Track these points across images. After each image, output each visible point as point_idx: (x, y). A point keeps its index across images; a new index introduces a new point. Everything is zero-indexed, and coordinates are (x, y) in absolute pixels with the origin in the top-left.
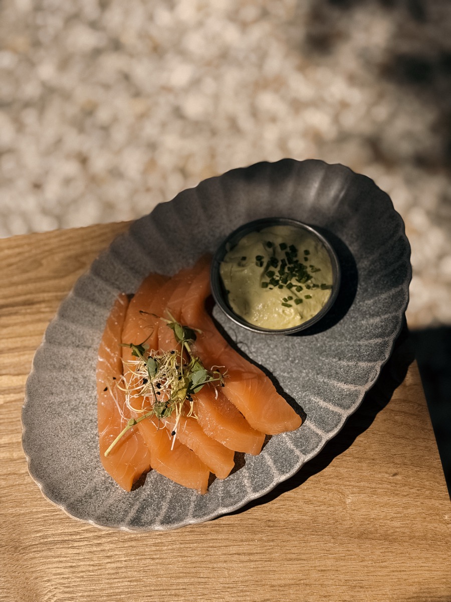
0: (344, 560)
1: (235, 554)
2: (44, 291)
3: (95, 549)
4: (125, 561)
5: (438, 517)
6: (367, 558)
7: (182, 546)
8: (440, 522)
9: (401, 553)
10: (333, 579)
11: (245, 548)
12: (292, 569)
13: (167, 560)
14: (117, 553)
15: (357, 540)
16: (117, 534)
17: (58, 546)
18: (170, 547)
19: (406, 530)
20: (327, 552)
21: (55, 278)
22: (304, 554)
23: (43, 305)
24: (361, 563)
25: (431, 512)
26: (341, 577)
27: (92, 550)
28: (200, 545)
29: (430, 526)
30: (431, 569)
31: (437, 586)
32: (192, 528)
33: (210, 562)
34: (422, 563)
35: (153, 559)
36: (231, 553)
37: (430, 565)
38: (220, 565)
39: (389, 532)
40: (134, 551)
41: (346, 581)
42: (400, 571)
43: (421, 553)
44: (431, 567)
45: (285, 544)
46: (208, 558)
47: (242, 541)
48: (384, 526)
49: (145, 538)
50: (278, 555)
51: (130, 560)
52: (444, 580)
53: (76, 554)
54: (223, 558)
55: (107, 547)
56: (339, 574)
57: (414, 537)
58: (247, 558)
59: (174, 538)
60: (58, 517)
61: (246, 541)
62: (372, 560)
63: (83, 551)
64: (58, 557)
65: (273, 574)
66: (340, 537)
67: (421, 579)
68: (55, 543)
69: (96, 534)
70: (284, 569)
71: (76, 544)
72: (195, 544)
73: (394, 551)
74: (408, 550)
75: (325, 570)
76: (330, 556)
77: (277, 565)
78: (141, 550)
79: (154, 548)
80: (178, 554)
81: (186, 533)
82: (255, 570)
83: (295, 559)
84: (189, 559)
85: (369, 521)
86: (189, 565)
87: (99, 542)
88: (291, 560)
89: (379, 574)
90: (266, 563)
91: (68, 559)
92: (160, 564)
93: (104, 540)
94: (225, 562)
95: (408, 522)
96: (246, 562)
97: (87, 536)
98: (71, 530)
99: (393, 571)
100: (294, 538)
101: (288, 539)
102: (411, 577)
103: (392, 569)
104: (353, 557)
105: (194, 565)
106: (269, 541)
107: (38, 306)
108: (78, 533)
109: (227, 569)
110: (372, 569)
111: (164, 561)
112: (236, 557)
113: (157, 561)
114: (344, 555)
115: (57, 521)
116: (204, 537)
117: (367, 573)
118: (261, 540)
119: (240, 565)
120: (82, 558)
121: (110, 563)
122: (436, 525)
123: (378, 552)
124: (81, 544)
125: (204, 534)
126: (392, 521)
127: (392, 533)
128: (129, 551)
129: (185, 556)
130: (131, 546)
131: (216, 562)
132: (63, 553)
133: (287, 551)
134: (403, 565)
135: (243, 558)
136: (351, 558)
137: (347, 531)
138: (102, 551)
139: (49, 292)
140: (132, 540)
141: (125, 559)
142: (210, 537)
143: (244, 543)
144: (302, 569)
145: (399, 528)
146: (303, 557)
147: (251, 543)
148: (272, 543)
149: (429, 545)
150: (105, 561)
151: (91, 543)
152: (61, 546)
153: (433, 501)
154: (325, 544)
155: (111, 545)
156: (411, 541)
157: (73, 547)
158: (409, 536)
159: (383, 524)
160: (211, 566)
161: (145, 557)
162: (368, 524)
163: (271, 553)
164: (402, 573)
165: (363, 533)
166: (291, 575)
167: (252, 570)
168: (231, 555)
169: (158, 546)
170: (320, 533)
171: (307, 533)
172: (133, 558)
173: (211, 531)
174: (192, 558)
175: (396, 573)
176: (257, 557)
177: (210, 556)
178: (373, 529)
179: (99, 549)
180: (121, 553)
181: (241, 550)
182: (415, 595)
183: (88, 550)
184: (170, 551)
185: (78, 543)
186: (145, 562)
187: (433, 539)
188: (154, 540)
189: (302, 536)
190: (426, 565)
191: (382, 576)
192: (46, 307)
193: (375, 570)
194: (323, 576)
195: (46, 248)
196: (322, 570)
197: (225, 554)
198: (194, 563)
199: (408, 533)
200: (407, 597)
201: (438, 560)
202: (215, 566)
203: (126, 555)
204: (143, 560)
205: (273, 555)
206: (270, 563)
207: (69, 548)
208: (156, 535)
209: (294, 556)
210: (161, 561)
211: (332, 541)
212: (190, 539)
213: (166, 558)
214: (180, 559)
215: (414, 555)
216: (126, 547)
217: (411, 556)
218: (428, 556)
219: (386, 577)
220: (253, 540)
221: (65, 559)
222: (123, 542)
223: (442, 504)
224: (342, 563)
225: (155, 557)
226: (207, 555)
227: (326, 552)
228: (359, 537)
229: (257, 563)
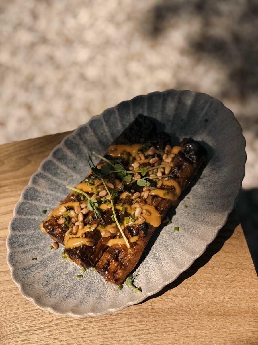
0: (200, 329)
1: (133, 331)
2: (6, 179)
3: (47, 334)
4: (66, 340)
6: (214, 327)
7: (101, 328)
9: (234, 323)
10: (194, 342)
11: (139, 327)
12: (169, 337)
13: (92, 338)
14: (60, 336)
15: (207, 316)
16: (60, 324)
17: (24, 334)
18: (93, 330)
19: (237, 308)
20: (190, 325)
21: (12, 171)
22: (176, 327)
23: (7, 188)
24: (210, 331)
25: (250, 296)
26: (199, 340)
27: (45, 335)
28: (112, 327)
29: (250, 305)
30: (253, 331)
32: (106, 317)
33: (119, 337)
34: (247, 327)
35: (83, 338)
36: (131, 330)
37: (252, 328)
38: (124, 338)
39: (226, 310)
40: (71, 334)
41: (202, 342)
42: (235, 334)
43: (246, 322)
45: (163, 322)
46: (117, 335)
47: (137, 322)
48: (223, 307)
49: (77, 325)
50: (159, 329)
51: (69, 340)
53: (36, 338)
54: (126, 334)
55: (54, 332)
56: (197, 338)
57: (241, 312)
58: (141, 333)
59: (95, 324)
60: (23, 316)
61: (139, 322)
62: (217, 328)
63: (40, 336)
64: (25, 341)
65: (157, 341)
66: (196, 316)
67: (247, 338)
68: (22, 332)
69: (47, 325)
70: (164, 338)
71: (35, 332)
72: (109, 327)
73: (230, 321)
74: (238, 320)
75: (188, 337)
76: (191, 328)
77: (159, 336)
78: (76, 333)
79: (83, 331)
80: (99, 334)
81: (103, 320)
82: (146, 340)
83: (170, 331)
84: (106, 336)
85: (213, 304)
86: (106, 339)
87: (49, 330)
88: (167, 332)
89: (222, 336)
90: (152, 335)
91: (31, 341)
92: (88, 340)
93: (52, 328)
94: (128, 336)
95: (237, 303)
96: (140, 335)
97: (41, 327)
98: (32, 324)
99: (230, 334)
100: (168, 319)
101: (165, 319)
102: (241, 337)
103: (229, 333)
104: (205, 327)
105: (108, 340)
106: (153, 321)
107: (3, 188)
108: (36, 325)
109: (129, 340)
110: (217, 334)
111: (90, 338)
112: (134, 333)
113: (85, 339)
114: (199, 326)
115: (23, 319)
116: (114, 322)
117: (215, 336)
118: (148, 321)
119: (137, 337)
120: (40, 340)
121: (57, 342)
122: (254, 304)
123: (220, 323)
124: (38, 332)
125: (113, 320)
126: (227, 303)
127: (228, 311)
128: (68, 334)
129: (102, 335)
130: (69, 331)
131: (122, 337)
132: (28, 338)
133: (165, 327)
134: (236, 329)
135: (138, 333)
136: (204, 328)
137: (200, 312)
138: (51, 335)
139: (9, 179)
140: (69, 327)
141: (66, 339)
142: (117, 321)
143: (138, 324)
144: (175, 336)
145: (232, 307)
146: (175, 329)
147: (142, 324)
148: (155, 323)
149: (251, 316)
150: (54, 341)
151: (44, 331)
152: (26, 334)
153: (251, 290)
154: (188, 320)
155: (57, 331)
156: (240, 315)
157: (33, 334)
159: (222, 306)
160: (119, 339)
161: (78, 337)
162: (213, 306)
163: (155, 329)
164: (236, 335)
165: (210, 312)
166: (168, 341)
167: (144, 340)
168: (131, 331)
169: (86, 329)
170: (184, 314)
171: (176, 315)
172: (71, 338)
173: (118, 318)
174: (107, 335)
175: (232, 335)
176: (147, 332)
177: (118, 333)
178: (216, 309)
179: (49, 334)
180: (63, 336)
181: (137, 328)
183: (43, 335)
184: (93, 332)
185: (36, 331)
186: (78, 340)
188: (83, 326)
189: (173, 316)
190: (250, 329)
191: (223, 337)
192: (8, 189)
193: (219, 334)
194: (188, 340)
195: (7, 153)
196: (187, 337)
197: (127, 331)
198: (108, 338)
199: (237, 310)
202: (122, 339)
203: (67, 337)
204: (77, 339)
205: (157, 330)
206: (155, 335)
207: (31, 335)
208: (84, 323)
209: (169, 329)
210: (88, 338)
211: (192, 318)
212: (105, 323)
213: (91, 337)
214: (100, 337)
215: (242, 323)
216: (66, 332)
217: (241, 324)
219: (227, 338)
220: (144, 321)
221: (29, 342)
222: (64, 328)
224: (199, 332)
225: (84, 336)
226: (116, 333)
227: (188, 325)
228: (208, 315)
229: (147, 335)
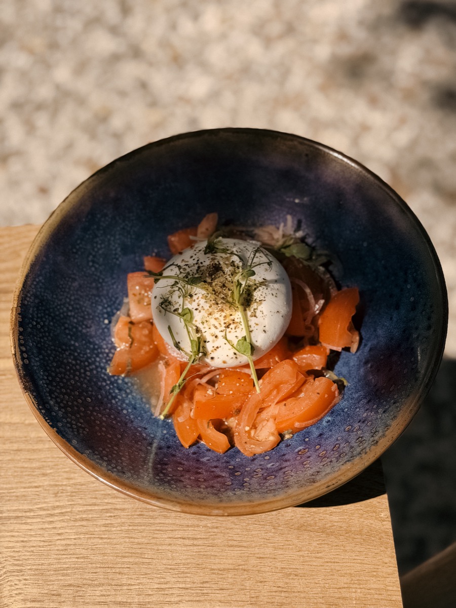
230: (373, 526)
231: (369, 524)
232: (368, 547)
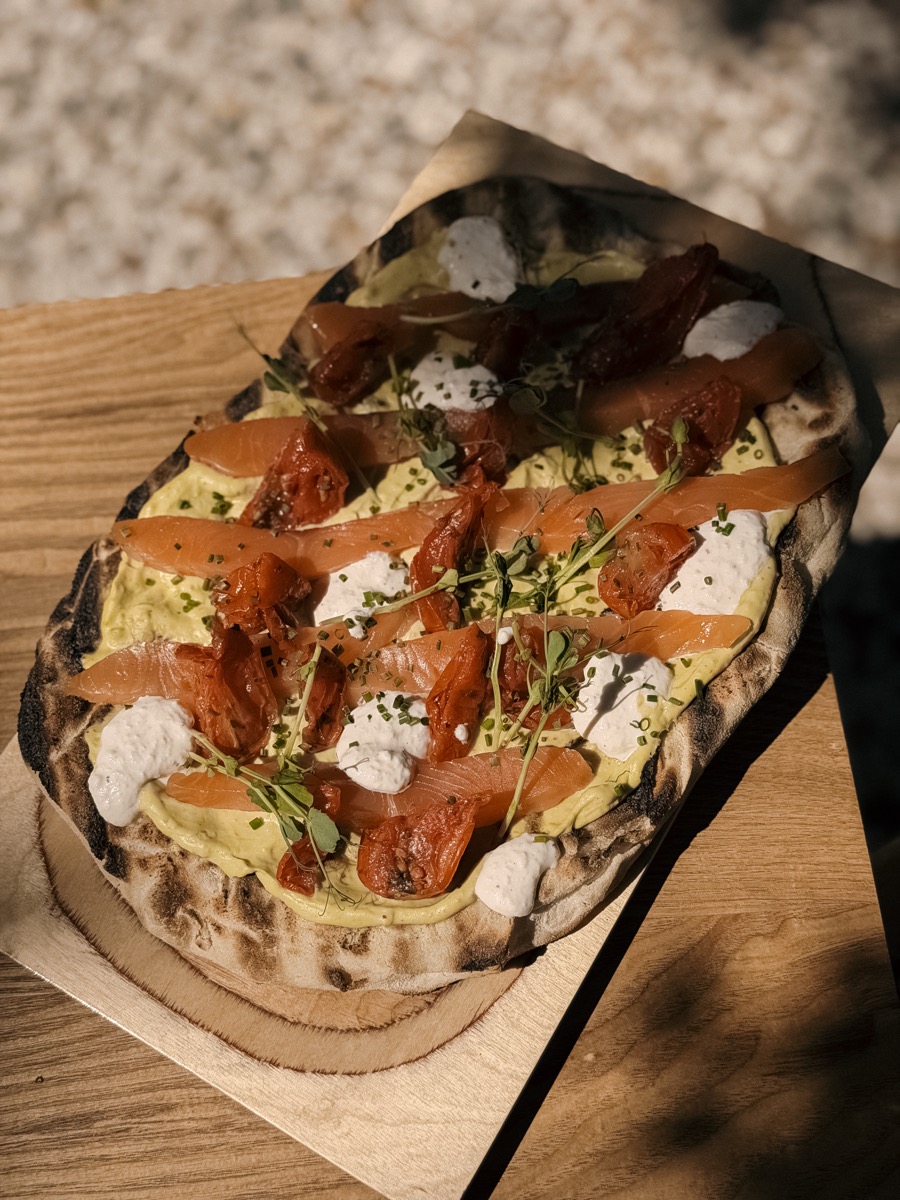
5: (820, 746)
8: (824, 752)
31: (813, 847)
44: (805, 819)
52: (826, 839)
158: (772, 772)
182: (778, 860)
187: (811, 777)
200: (765, 863)
201: (816, 809)
218: (802, 802)
223: (828, 727)
230: (819, 764)
231: (811, 762)
232: (812, 797)
